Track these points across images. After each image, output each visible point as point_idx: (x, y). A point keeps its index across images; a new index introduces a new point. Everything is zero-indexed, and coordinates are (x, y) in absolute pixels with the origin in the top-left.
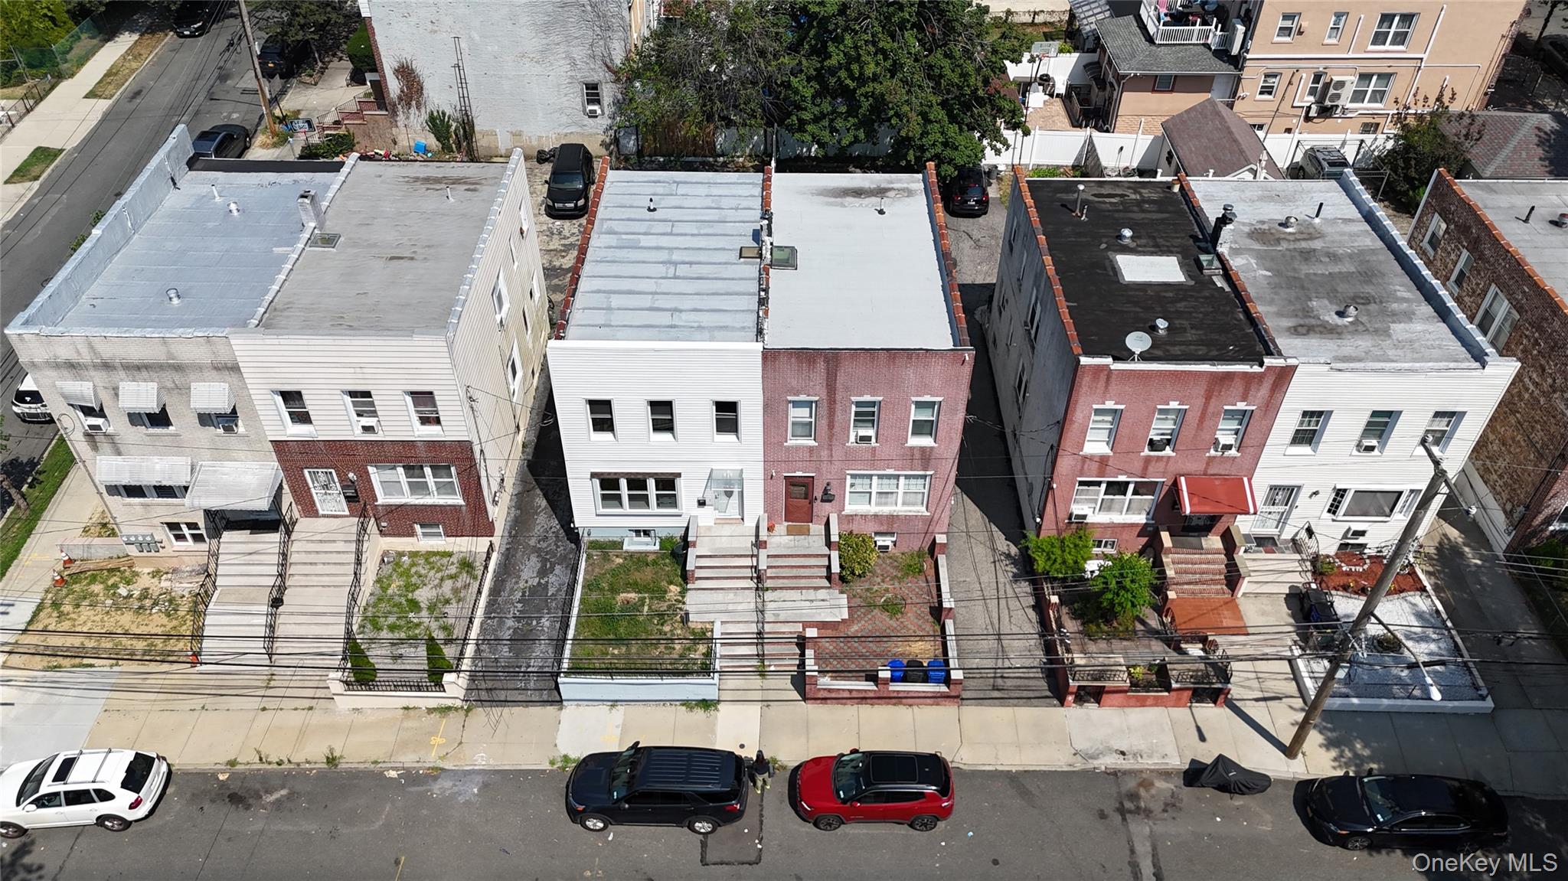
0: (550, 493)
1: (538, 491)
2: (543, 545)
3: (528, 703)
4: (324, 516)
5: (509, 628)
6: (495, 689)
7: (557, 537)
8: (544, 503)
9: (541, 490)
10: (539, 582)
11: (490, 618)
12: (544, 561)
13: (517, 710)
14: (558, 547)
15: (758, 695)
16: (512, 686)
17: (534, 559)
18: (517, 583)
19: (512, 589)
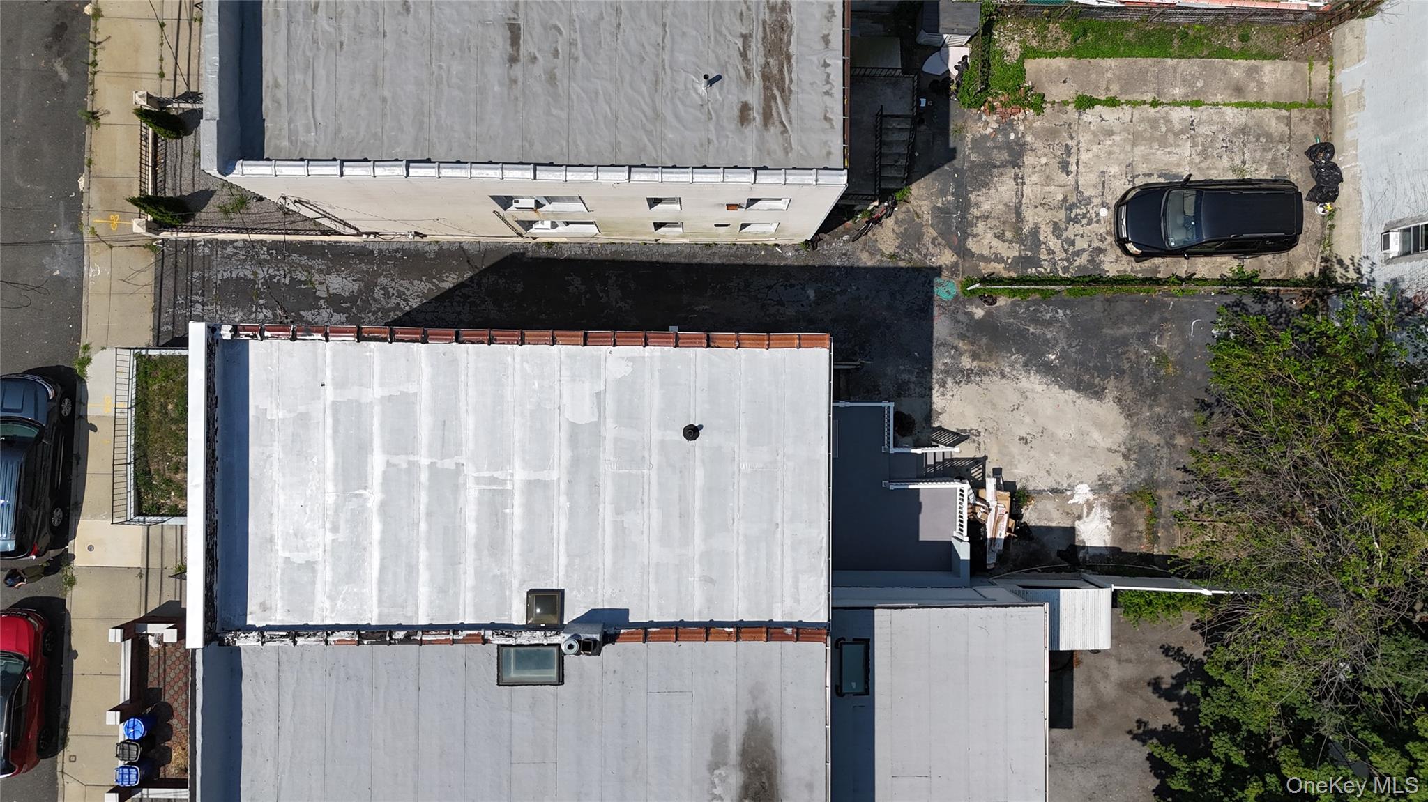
0: (465, 291)
1: (469, 275)
2: (379, 294)
3: (158, 310)
5: (255, 274)
6: (176, 272)
7: (391, 309)
8: (447, 285)
9: (471, 279)
10: (320, 298)
12: (353, 299)
13: (149, 301)
15: (155, 562)
16: (179, 290)
17: (356, 286)
18: (320, 271)
19: (311, 267)
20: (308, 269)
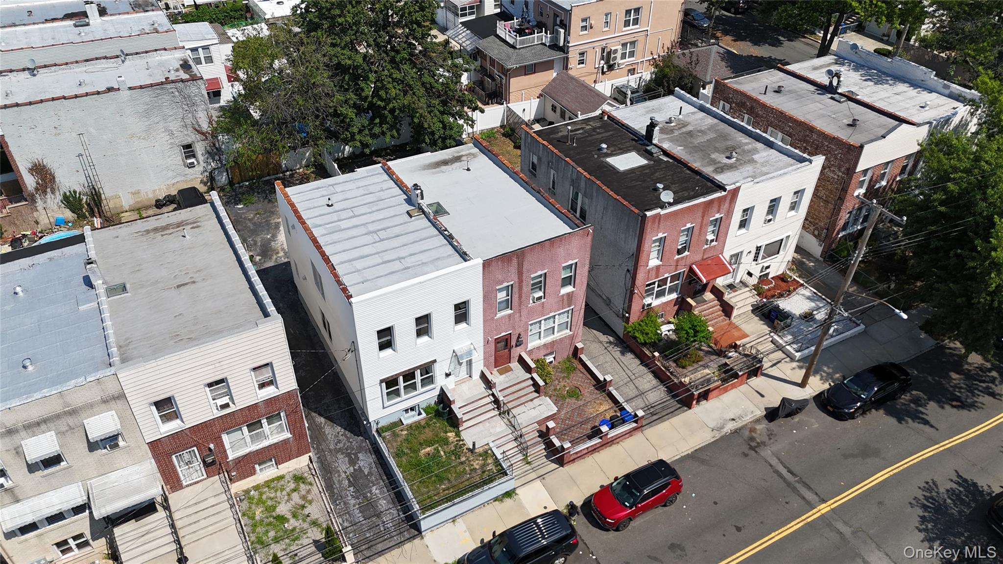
0: (322, 412)
1: (314, 414)
2: (340, 445)
3: (398, 544)
4: (188, 486)
5: (354, 506)
6: (371, 546)
7: (346, 437)
8: (322, 420)
9: (315, 412)
10: (354, 469)
11: (337, 505)
12: (348, 455)
13: (395, 552)
14: (351, 443)
15: (533, 475)
16: (381, 539)
17: (340, 456)
18: (339, 476)
19: (339, 481)
20: (340, 482)
